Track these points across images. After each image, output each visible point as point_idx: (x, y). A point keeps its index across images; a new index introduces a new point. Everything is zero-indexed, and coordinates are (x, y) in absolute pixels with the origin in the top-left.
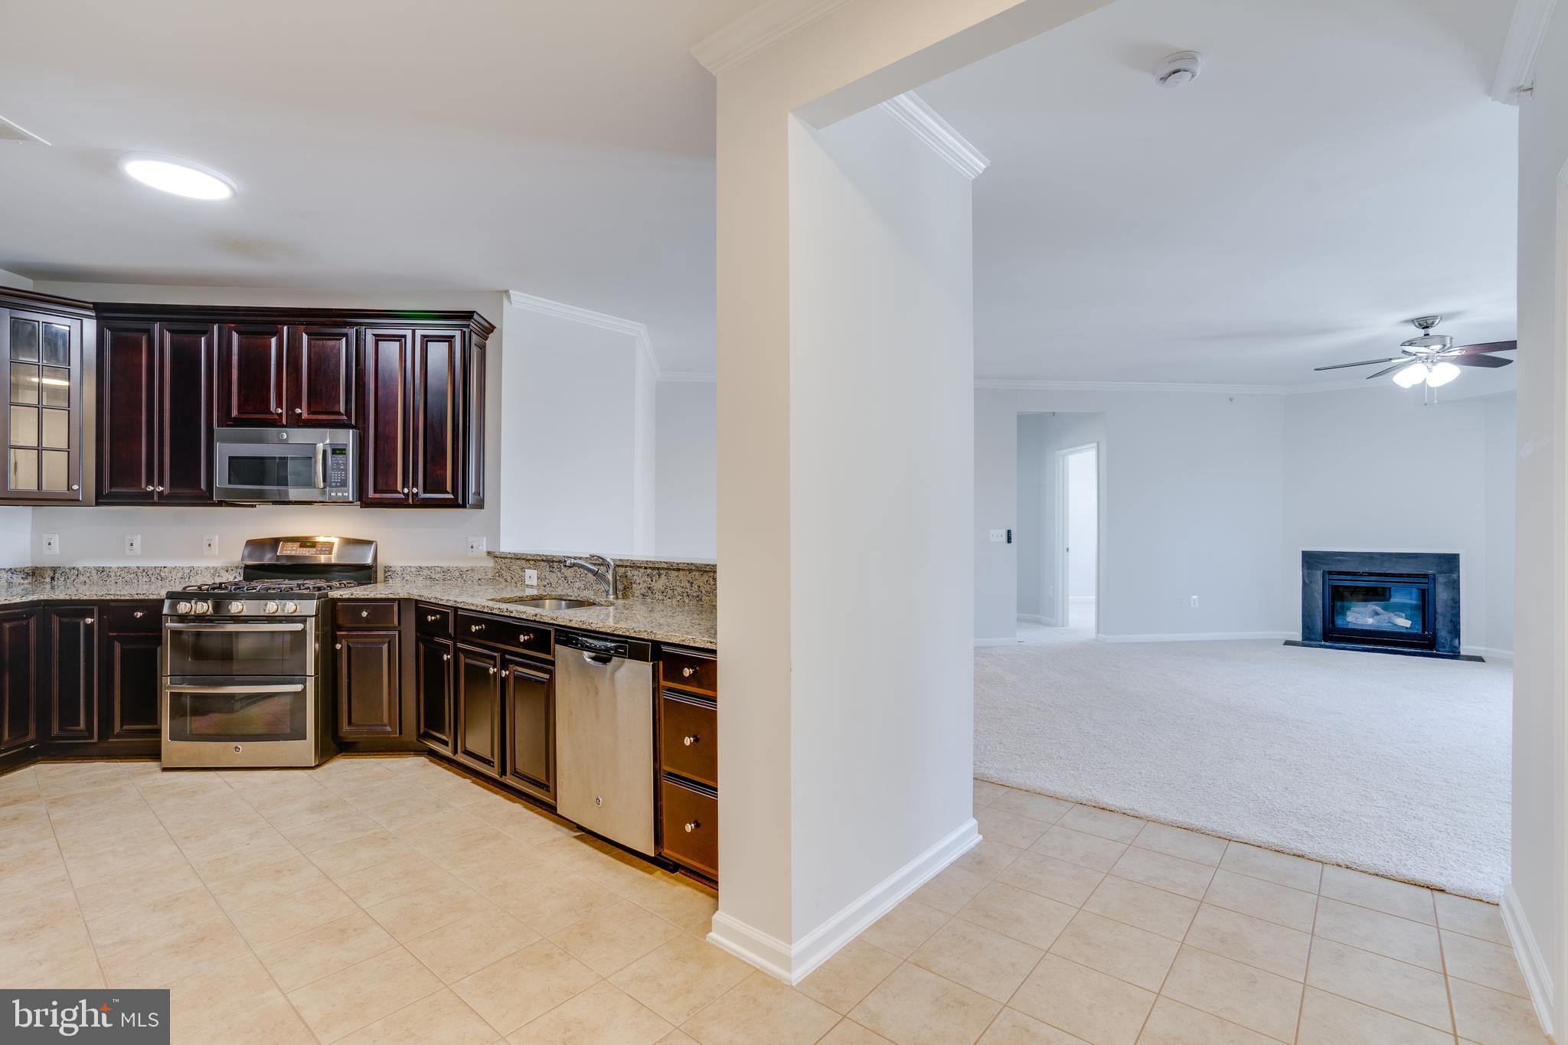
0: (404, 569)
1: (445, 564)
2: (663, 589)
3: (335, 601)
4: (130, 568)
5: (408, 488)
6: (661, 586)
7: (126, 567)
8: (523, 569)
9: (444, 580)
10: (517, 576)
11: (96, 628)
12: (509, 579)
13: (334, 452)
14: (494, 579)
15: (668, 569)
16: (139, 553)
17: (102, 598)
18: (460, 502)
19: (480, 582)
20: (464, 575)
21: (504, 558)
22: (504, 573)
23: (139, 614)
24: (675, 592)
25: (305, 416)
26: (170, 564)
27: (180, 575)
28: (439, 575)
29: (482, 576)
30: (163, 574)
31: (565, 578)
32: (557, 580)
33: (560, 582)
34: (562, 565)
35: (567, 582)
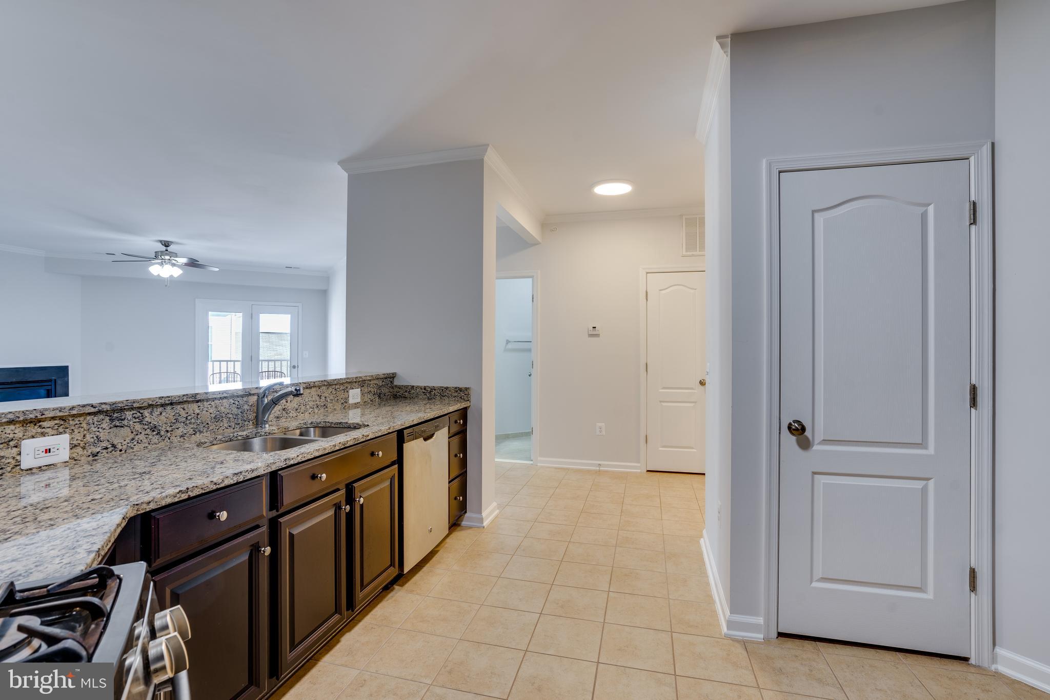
6: (295, 405)
32: (132, 436)
33: (141, 437)
34: (146, 413)
35: (158, 434)
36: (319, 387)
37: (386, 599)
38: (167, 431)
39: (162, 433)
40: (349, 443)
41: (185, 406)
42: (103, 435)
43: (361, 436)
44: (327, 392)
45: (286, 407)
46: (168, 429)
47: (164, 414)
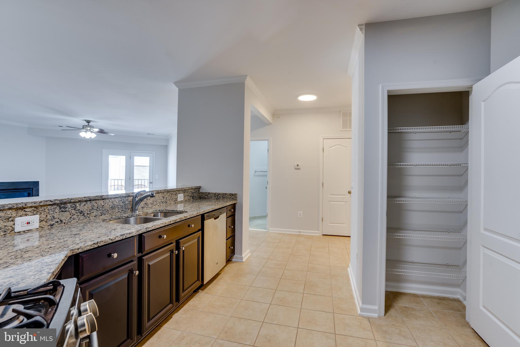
2: (152, 202)
6: (151, 201)
24: (158, 202)
32: (70, 216)
33: (75, 216)
34: (78, 205)
35: (83, 215)
36: (163, 193)
37: (195, 296)
39: (85, 215)
40: (177, 220)
41: (97, 201)
42: (56, 216)
43: (183, 217)
44: (167, 195)
45: (147, 202)
46: (89, 213)
47: (86, 205)
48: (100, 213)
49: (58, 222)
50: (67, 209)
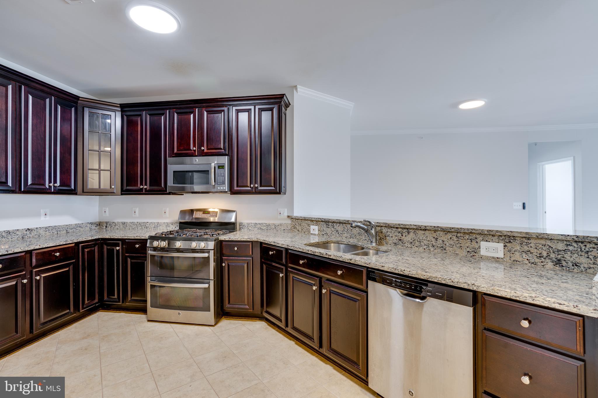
0: (248, 224)
1: (267, 222)
2: (411, 241)
3: (221, 242)
4: (134, 222)
5: (253, 184)
6: (409, 239)
7: (133, 222)
8: (309, 225)
9: (267, 230)
10: (305, 229)
11: (120, 251)
12: (300, 230)
13: (219, 167)
14: (291, 229)
15: (417, 229)
16: (138, 216)
17: (123, 238)
18: (278, 191)
19: (284, 231)
20: (277, 228)
21: (297, 219)
22: (297, 227)
23: (137, 246)
24: (422, 243)
25: (206, 151)
26: (150, 221)
27: (153, 226)
28: (265, 227)
29: (286, 228)
30: (147, 226)
31: (337, 231)
32: (331, 232)
33: (334, 233)
34: (335, 224)
35: (338, 233)
36: (435, 231)
38: (341, 233)
39: (340, 234)
41: (347, 225)
46: (342, 233)
47: (340, 226)
48: (349, 236)
49: (325, 234)
50: (329, 226)
